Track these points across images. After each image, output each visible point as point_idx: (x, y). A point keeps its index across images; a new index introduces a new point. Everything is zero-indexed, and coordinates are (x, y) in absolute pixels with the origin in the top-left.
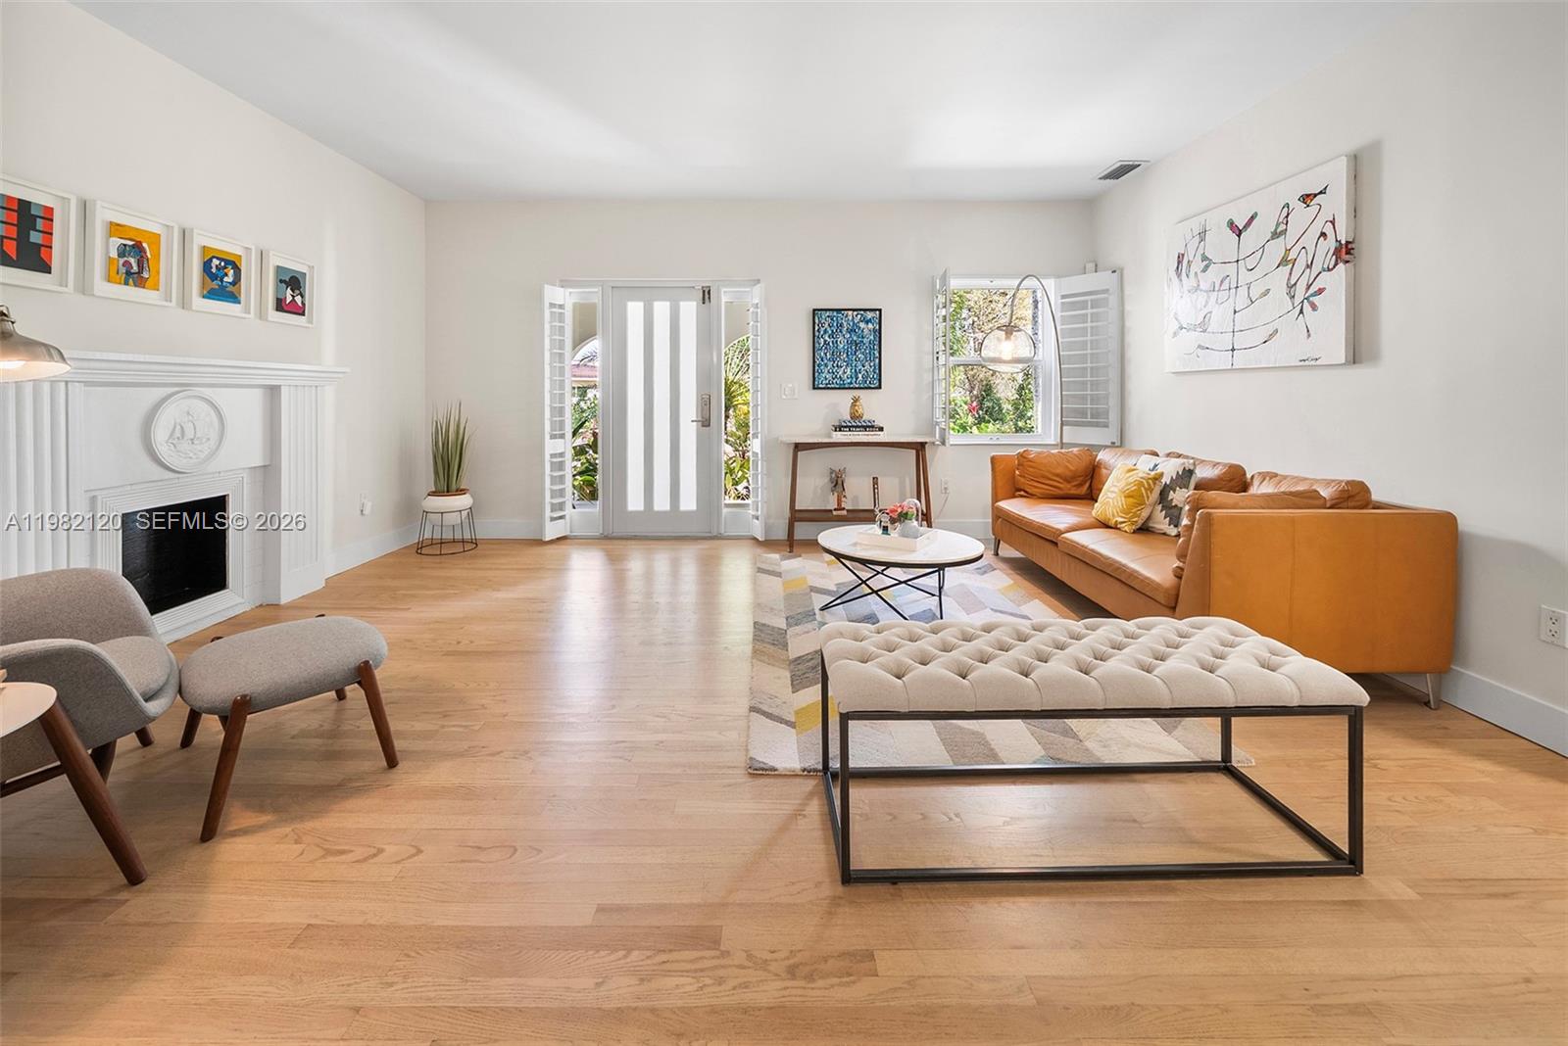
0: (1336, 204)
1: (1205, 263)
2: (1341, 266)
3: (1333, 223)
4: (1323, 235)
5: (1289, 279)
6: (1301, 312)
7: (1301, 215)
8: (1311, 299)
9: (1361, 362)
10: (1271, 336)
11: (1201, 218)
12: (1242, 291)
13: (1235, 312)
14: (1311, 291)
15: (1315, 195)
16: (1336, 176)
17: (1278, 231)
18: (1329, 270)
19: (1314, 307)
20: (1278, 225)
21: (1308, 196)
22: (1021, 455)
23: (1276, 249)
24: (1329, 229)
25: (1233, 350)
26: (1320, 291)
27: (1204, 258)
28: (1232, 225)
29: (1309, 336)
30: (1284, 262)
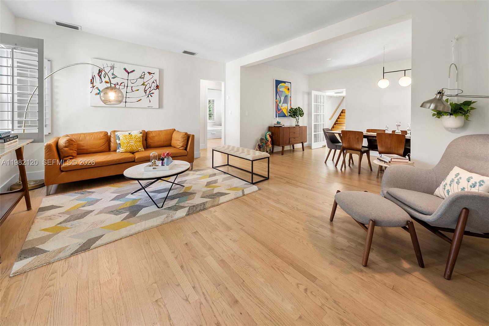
0: (156, 77)
1: (113, 76)
2: (157, 89)
3: (156, 81)
4: (153, 82)
5: (145, 89)
6: (148, 96)
7: (147, 77)
8: (151, 94)
9: (161, 108)
10: (139, 100)
11: (113, 63)
12: (129, 88)
13: (127, 92)
14: (151, 93)
15: (152, 74)
16: (157, 72)
17: (142, 77)
18: (155, 89)
19: (151, 96)
20: (141, 76)
21: (150, 73)
23: (141, 81)
24: (155, 81)
25: (126, 102)
26: (153, 93)
27: (113, 74)
28: (125, 70)
29: (150, 102)
30: (143, 84)
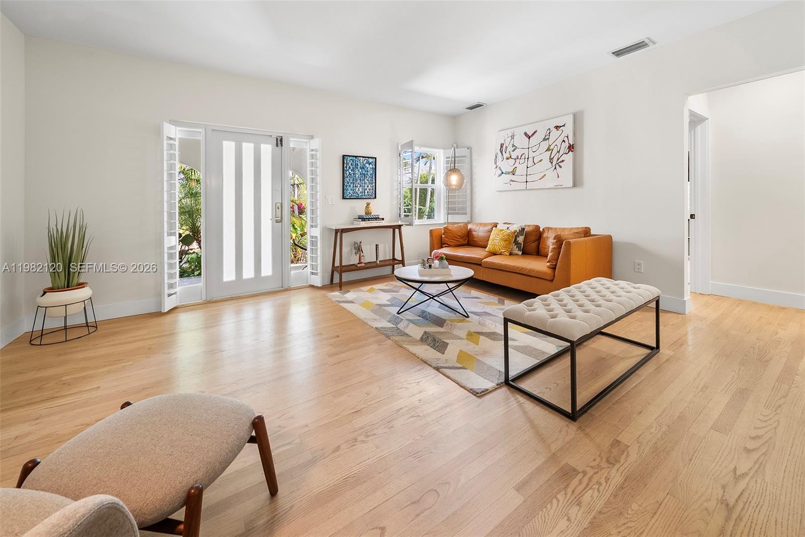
0: (568, 130)
1: (514, 148)
2: (571, 152)
3: (567, 137)
4: (564, 141)
5: (550, 156)
6: (555, 168)
7: (555, 134)
8: (559, 164)
9: (576, 186)
10: (543, 177)
11: (512, 130)
12: (531, 160)
13: (527, 167)
14: (559, 161)
15: (561, 127)
16: (569, 121)
17: (546, 138)
18: (566, 154)
19: (560, 167)
20: (546, 136)
21: (558, 126)
22: (445, 228)
23: (545, 145)
24: (566, 139)
25: (527, 182)
26: (563, 161)
27: (513, 146)
28: (526, 134)
29: (558, 177)
30: (548, 150)
